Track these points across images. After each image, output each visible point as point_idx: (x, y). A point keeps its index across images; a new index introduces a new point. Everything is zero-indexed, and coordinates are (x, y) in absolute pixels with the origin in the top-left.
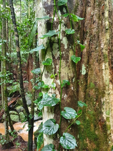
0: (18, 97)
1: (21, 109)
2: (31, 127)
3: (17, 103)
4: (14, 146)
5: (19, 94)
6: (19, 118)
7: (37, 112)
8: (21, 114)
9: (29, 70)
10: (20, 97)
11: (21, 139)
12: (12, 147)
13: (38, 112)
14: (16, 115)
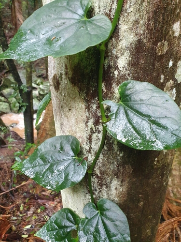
0: (3, 73)
1: (11, 92)
2: (27, 106)
3: (2, 82)
4: (5, 144)
5: (5, 68)
6: (10, 106)
7: (39, 98)
8: (11, 101)
9: (15, 12)
10: (6, 73)
11: (16, 136)
12: (3, 146)
13: (41, 97)
14: (4, 102)
